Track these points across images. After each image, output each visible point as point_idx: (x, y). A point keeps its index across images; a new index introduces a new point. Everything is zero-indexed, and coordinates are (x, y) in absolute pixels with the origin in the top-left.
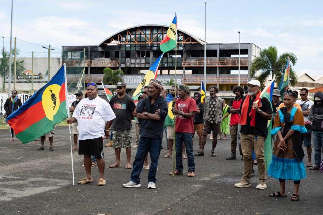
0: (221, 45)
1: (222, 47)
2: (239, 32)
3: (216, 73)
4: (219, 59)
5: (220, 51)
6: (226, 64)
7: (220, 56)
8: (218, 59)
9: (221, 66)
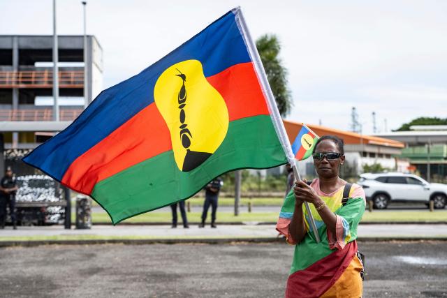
0: (22, 39)
1: (25, 44)
2: (84, 3)
3: (10, 102)
4: (19, 70)
5: (21, 51)
6: (36, 82)
7: (20, 63)
8: (15, 71)
9: (22, 86)
